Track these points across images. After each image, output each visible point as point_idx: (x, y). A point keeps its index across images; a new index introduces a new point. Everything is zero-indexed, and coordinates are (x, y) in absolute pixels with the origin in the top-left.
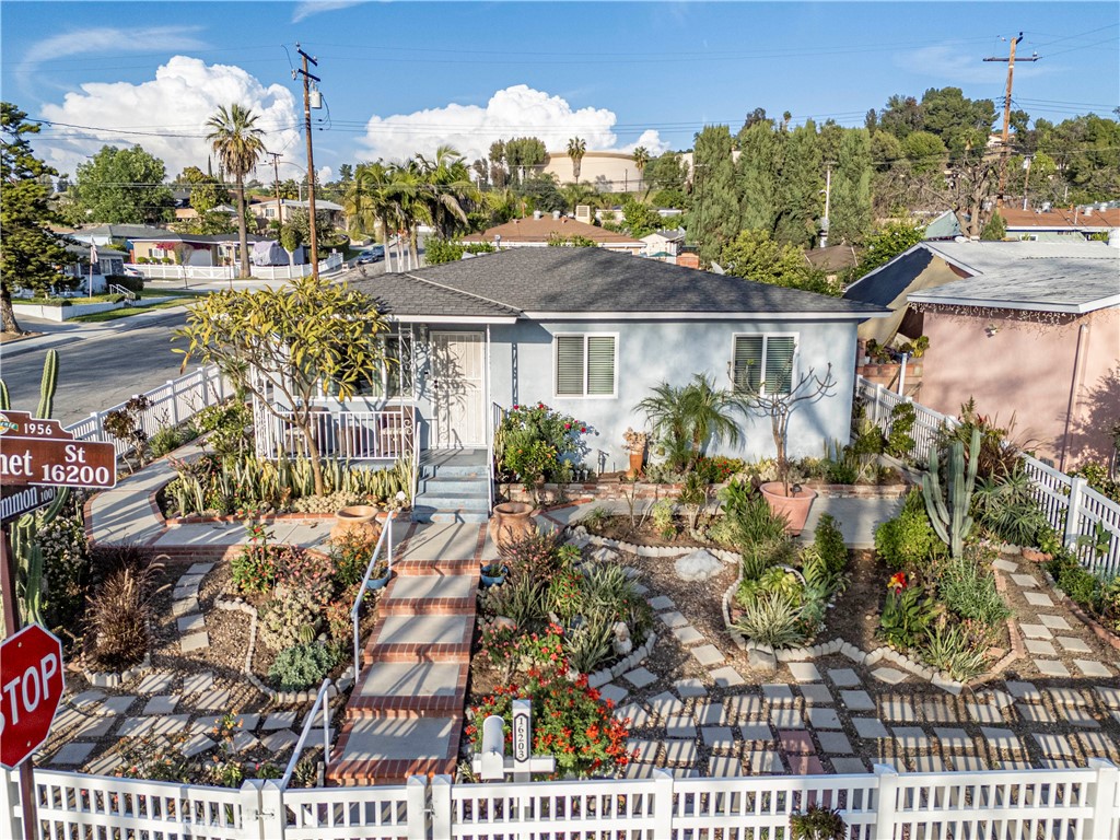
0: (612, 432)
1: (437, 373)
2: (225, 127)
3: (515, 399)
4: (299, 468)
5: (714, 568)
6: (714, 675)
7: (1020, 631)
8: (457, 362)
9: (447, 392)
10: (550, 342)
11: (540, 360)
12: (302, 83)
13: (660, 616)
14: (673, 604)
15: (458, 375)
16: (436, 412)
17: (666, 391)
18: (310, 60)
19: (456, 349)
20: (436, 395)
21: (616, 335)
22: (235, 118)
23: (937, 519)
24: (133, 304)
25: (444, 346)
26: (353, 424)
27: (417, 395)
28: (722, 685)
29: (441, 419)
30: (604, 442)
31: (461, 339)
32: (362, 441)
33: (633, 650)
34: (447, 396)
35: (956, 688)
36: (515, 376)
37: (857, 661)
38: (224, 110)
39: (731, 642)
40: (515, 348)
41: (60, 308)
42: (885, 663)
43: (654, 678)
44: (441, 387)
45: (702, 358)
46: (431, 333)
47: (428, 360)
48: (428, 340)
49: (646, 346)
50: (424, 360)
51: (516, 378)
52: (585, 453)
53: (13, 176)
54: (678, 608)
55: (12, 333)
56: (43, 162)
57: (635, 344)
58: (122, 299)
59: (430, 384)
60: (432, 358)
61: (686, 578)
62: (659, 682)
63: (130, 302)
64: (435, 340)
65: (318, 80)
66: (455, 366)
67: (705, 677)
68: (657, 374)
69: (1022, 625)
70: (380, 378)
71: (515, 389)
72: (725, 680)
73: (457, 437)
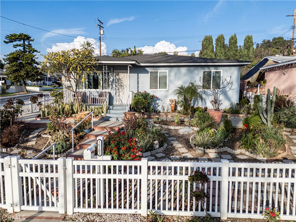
0: (166, 100)
1: (116, 82)
2: (85, 47)
3: (138, 90)
4: (75, 106)
5: (190, 131)
6: (184, 155)
7: (290, 148)
8: (121, 79)
9: (119, 88)
10: (148, 73)
11: (145, 79)
12: (99, 28)
13: (171, 141)
14: (175, 139)
15: (122, 83)
16: (116, 94)
17: (181, 88)
18: (101, 23)
19: (122, 75)
20: (116, 89)
21: (167, 71)
22: (87, 44)
23: (263, 117)
24: (58, 88)
25: (118, 75)
26: (92, 97)
27: (110, 89)
28: (185, 157)
29: (117, 96)
30: (164, 103)
31: (123, 73)
32: (94, 101)
33: (159, 148)
34: (119, 89)
35: (264, 160)
36: (138, 83)
37: (232, 153)
38: (85, 43)
39: (191, 147)
40: (138, 75)
41: (39, 88)
42: (241, 154)
43: (164, 155)
44: (117, 86)
45: (192, 78)
46: (114, 71)
47: (114, 79)
48: (114, 73)
49: (176, 74)
50: (113, 79)
51: (138, 84)
52: (158, 106)
53: (28, 53)
54: (177, 140)
55: (25, 92)
56: (34, 49)
57: (173, 74)
58: (55, 86)
59: (114, 85)
60: (115, 78)
61: (181, 133)
62: (165, 156)
63: (57, 87)
64: (115, 73)
65: (103, 28)
66: (121, 80)
67: (181, 155)
68: (179, 83)
69: (290, 147)
70: (100, 84)
71: (138, 87)
72: (187, 156)
73: (121, 101)
